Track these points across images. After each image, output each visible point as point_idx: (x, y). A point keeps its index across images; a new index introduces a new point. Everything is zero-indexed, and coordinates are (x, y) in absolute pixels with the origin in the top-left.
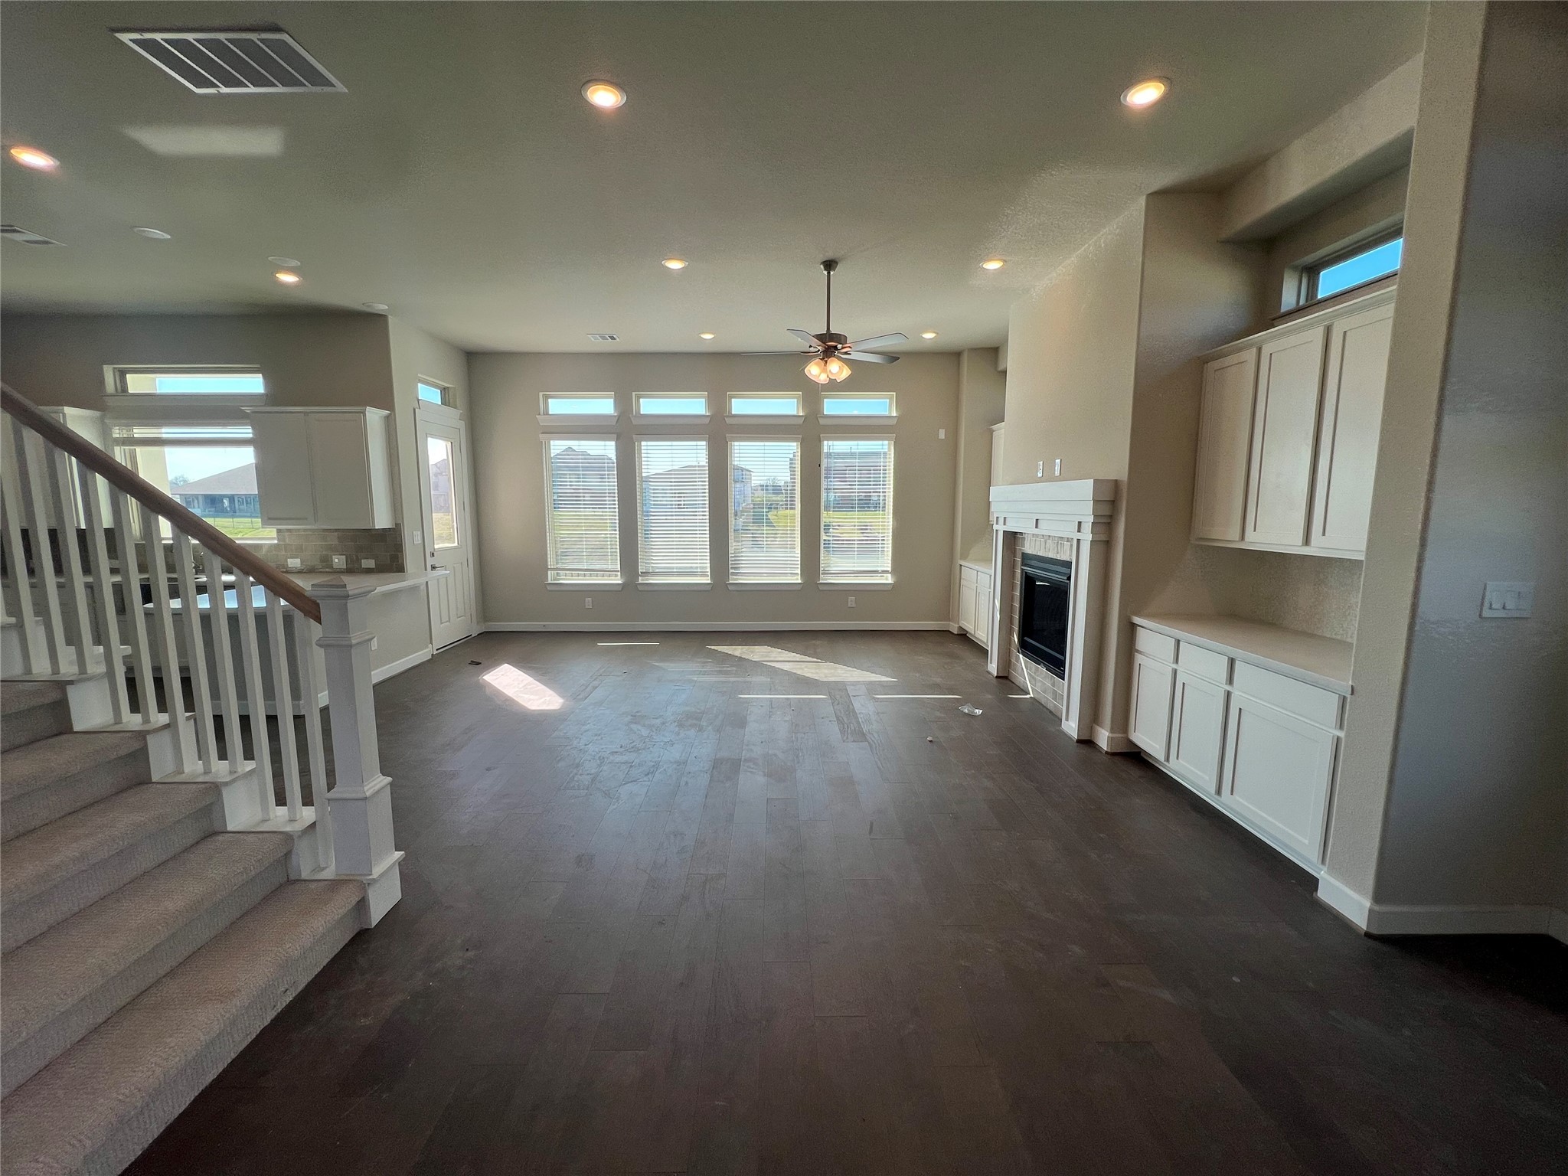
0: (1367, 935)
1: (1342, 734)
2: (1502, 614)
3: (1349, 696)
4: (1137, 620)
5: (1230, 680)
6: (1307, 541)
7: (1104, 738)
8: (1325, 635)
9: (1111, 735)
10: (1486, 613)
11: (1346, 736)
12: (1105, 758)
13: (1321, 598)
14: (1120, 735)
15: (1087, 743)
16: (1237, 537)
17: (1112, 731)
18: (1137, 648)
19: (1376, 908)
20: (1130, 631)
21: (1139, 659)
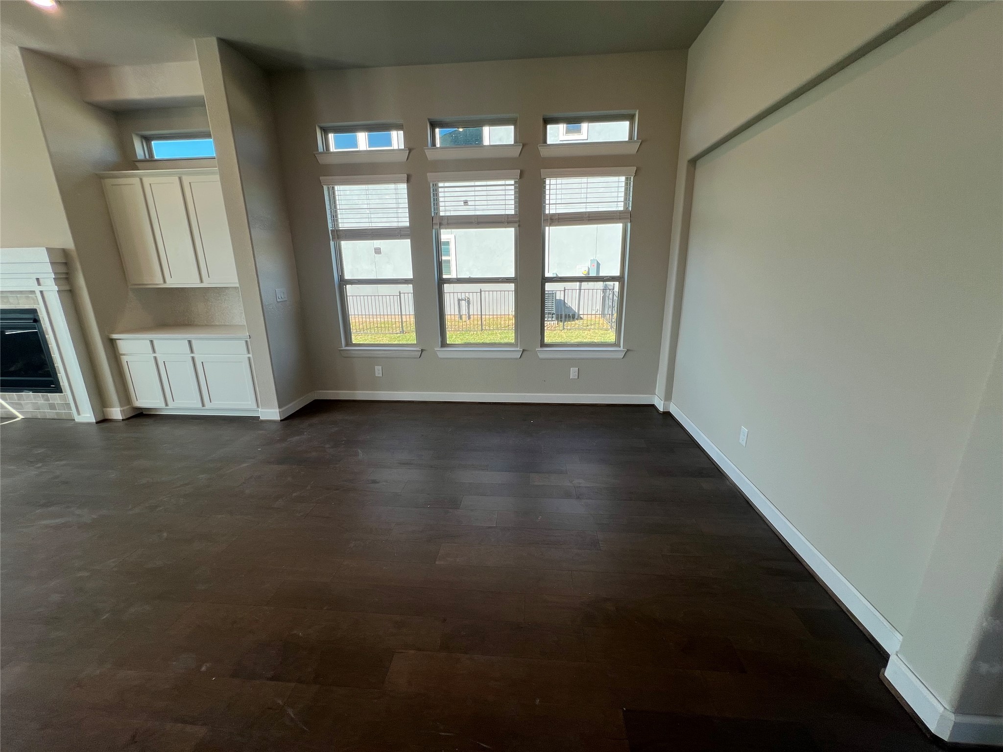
0: (281, 420)
1: (250, 355)
2: (281, 300)
3: (248, 340)
4: (115, 336)
5: (192, 351)
6: (202, 281)
7: (116, 413)
8: (216, 324)
9: (122, 409)
10: (278, 301)
11: (253, 355)
12: (121, 424)
13: (209, 308)
14: (128, 407)
15: (103, 421)
16: (161, 281)
17: (121, 406)
18: (121, 352)
19: (281, 410)
20: (111, 345)
21: (124, 359)
